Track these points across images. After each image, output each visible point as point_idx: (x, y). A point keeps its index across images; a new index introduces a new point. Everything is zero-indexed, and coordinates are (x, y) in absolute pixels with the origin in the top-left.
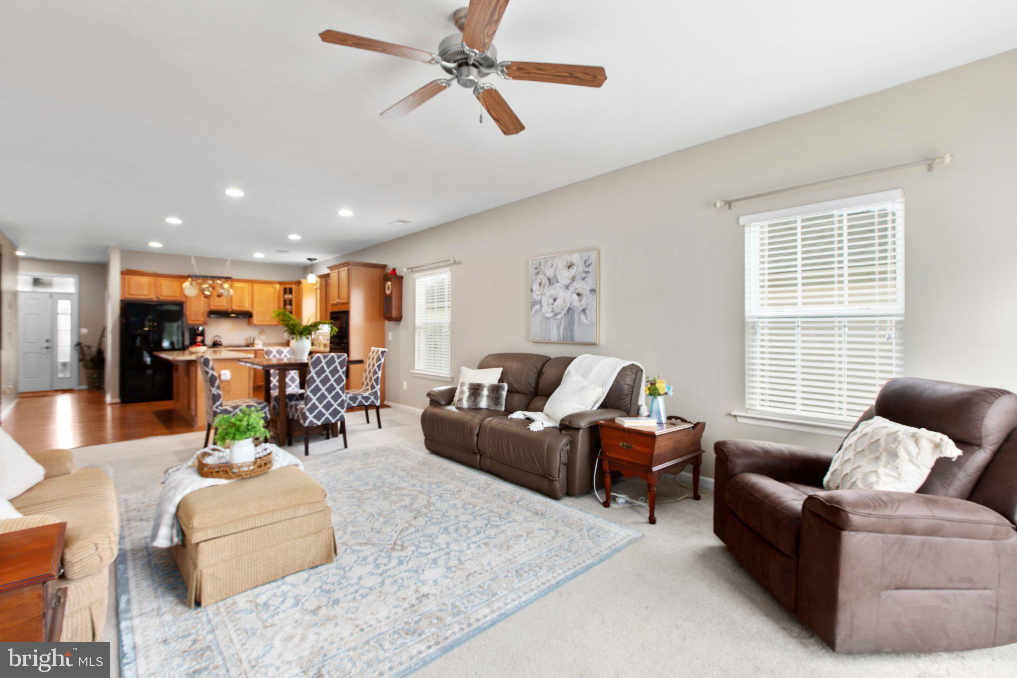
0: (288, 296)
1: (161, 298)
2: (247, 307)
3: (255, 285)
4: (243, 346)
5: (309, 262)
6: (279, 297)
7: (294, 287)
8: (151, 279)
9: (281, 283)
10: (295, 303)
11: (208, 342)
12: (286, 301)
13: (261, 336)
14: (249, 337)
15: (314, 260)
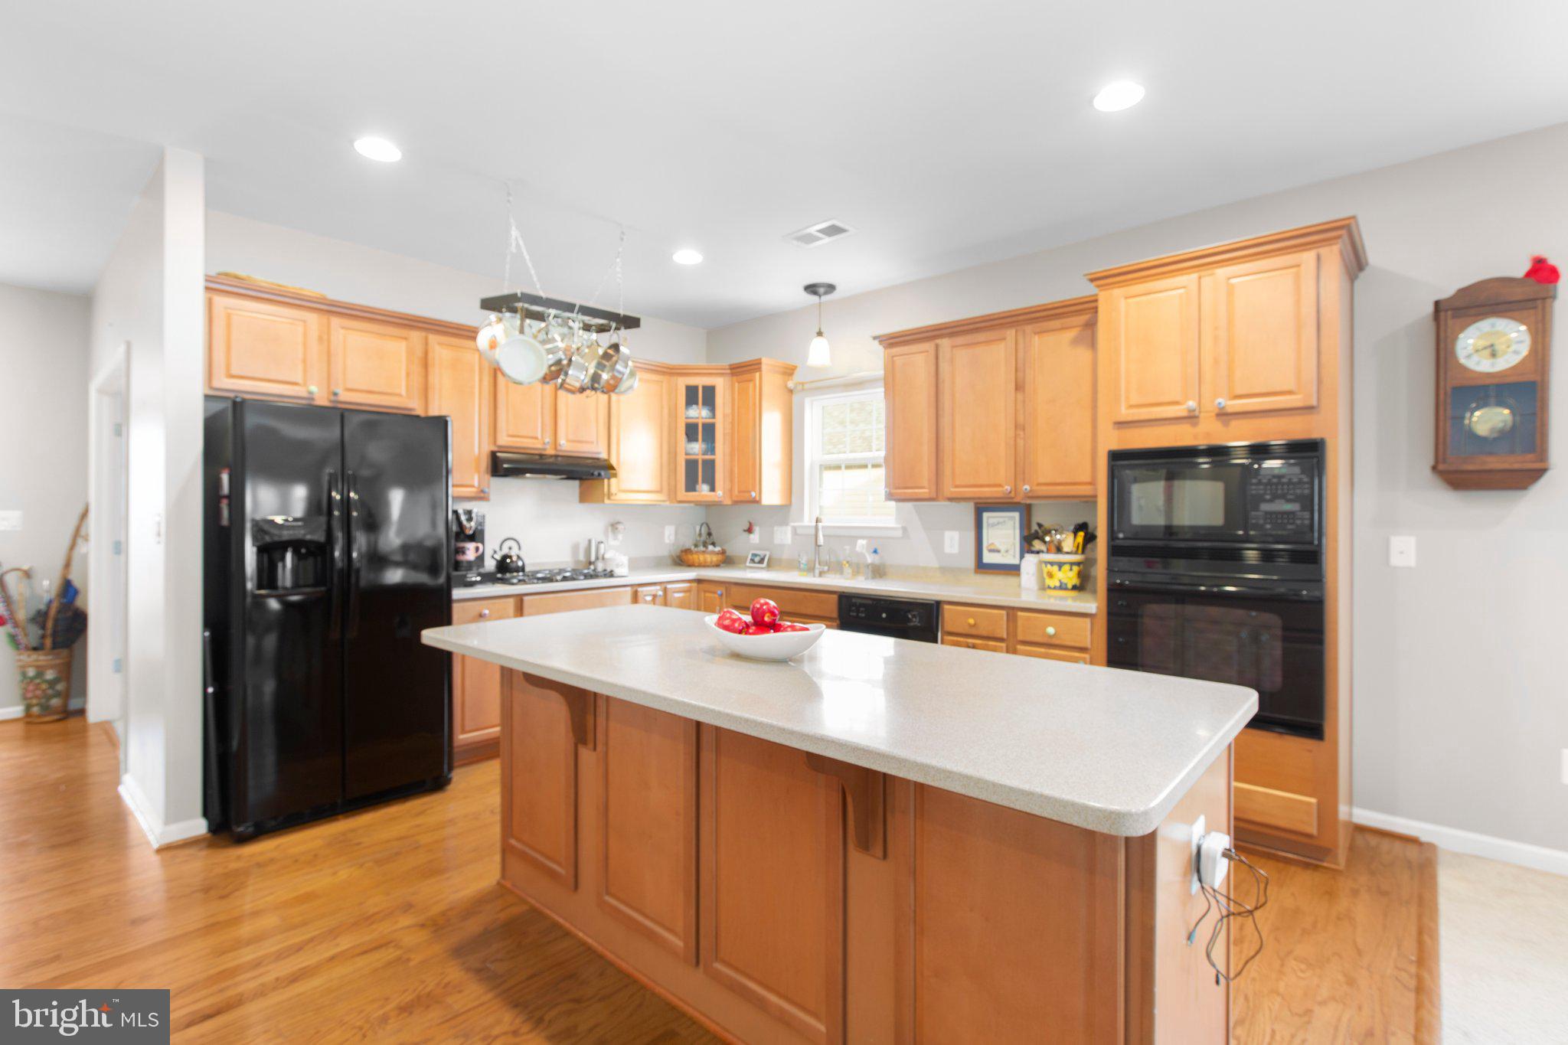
0: (699, 414)
1: (345, 396)
2: (593, 444)
5: (814, 299)
6: (671, 413)
7: (720, 384)
8: (313, 318)
9: (670, 372)
10: (724, 434)
11: (490, 565)
12: (691, 432)
13: (615, 539)
14: (587, 543)
15: (831, 288)
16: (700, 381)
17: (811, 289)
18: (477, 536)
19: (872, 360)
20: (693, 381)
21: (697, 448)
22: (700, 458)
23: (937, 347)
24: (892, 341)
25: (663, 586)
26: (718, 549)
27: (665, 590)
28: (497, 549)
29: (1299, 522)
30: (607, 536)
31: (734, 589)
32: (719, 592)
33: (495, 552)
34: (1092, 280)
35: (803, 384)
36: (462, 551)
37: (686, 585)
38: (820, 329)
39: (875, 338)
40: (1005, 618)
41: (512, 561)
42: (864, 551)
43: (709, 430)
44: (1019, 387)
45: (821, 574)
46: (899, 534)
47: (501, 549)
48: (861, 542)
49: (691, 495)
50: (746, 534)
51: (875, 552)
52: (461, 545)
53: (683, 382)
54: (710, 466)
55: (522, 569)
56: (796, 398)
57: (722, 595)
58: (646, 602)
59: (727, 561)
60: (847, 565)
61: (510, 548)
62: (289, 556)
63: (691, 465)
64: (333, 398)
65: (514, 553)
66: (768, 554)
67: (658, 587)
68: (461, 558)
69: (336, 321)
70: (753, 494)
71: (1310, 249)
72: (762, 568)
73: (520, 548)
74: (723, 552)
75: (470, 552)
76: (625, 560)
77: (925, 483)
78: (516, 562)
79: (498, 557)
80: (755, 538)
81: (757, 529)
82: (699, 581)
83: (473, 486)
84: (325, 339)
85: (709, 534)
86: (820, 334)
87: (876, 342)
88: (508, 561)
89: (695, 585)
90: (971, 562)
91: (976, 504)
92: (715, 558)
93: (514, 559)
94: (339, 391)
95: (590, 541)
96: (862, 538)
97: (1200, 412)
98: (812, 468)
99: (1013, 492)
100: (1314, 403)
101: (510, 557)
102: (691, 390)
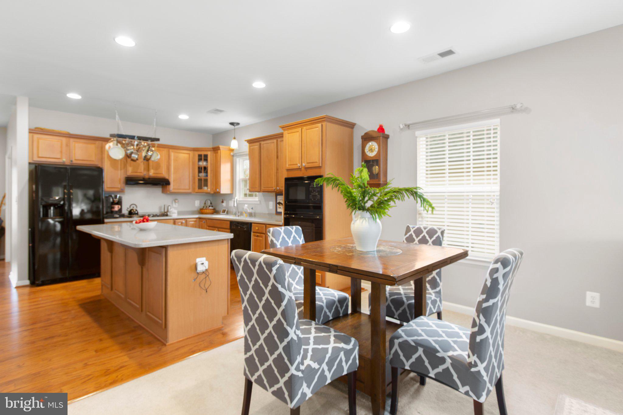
0: (203, 164)
1: (74, 162)
2: (163, 174)
3: (171, 150)
4: (158, 216)
5: (232, 127)
6: (194, 164)
7: (209, 154)
8: (64, 140)
9: (194, 150)
10: (211, 170)
11: (125, 211)
12: (200, 169)
13: (175, 205)
14: (164, 206)
15: (238, 124)
16: (203, 153)
17: (232, 124)
18: (119, 203)
19: (246, 147)
20: (200, 153)
21: (202, 175)
22: (203, 178)
23: (260, 144)
24: (251, 142)
25: (186, 220)
26: (213, 208)
27: (186, 221)
28: (129, 207)
29: (318, 198)
30: (172, 203)
31: (208, 221)
32: (204, 221)
33: (128, 208)
34: (282, 128)
35: (236, 154)
36: (114, 208)
37: (195, 219)
39: (246, 141)
40: (264, 227)
41: (134, 211)
42: (247, 208)
43: (205, 168)
44: (277, 157)
45: (238, 216)
46: (259, 203)
48: (246, 205)
49: (200, 191)
50: (222, 203)
51: (252, 209)
52: (113, 206)
53: (197, 154)
54: (206, 181)
55: (137, 214)
56: (235, 158)
57: (204, 222)
58: (179, 225)
59: (216, 212)
60: (244, 213)
61: (133, 207)
62: (52, 208)
63: (200, 180)
64: (71, 162)
65: (135, 208)
66: (227, 210)
67: (183, 220)
68: (113, 210)
69: (72, 140)
70: (218, 190)
71: (320, 123)
73: (137, 207)
74: (214, 209)
75: (116, 208)
76: (176, 211)
77: (257, 187)
78: (135, 212)
79: (129, 210)
80: (224, 204)
81: (225, 202)
82: (200, 218)
83: (118, 188)
84: (68, 145)
85: (211, 203)
86: (235, 138)
87: (246, 142)
88: (132, 211)
89: (198, 220)
90: (274, 212)
91: (276, 193)
92: (210, 211)
93: (135, 210)
94: (73, 160)
95: (165, 206)
96: (247, 204)
97: (302, 167)
98: (239, 182)
99: (276, 190)
100: (321, 165)
101: (133, 210)
102: (200, 156)
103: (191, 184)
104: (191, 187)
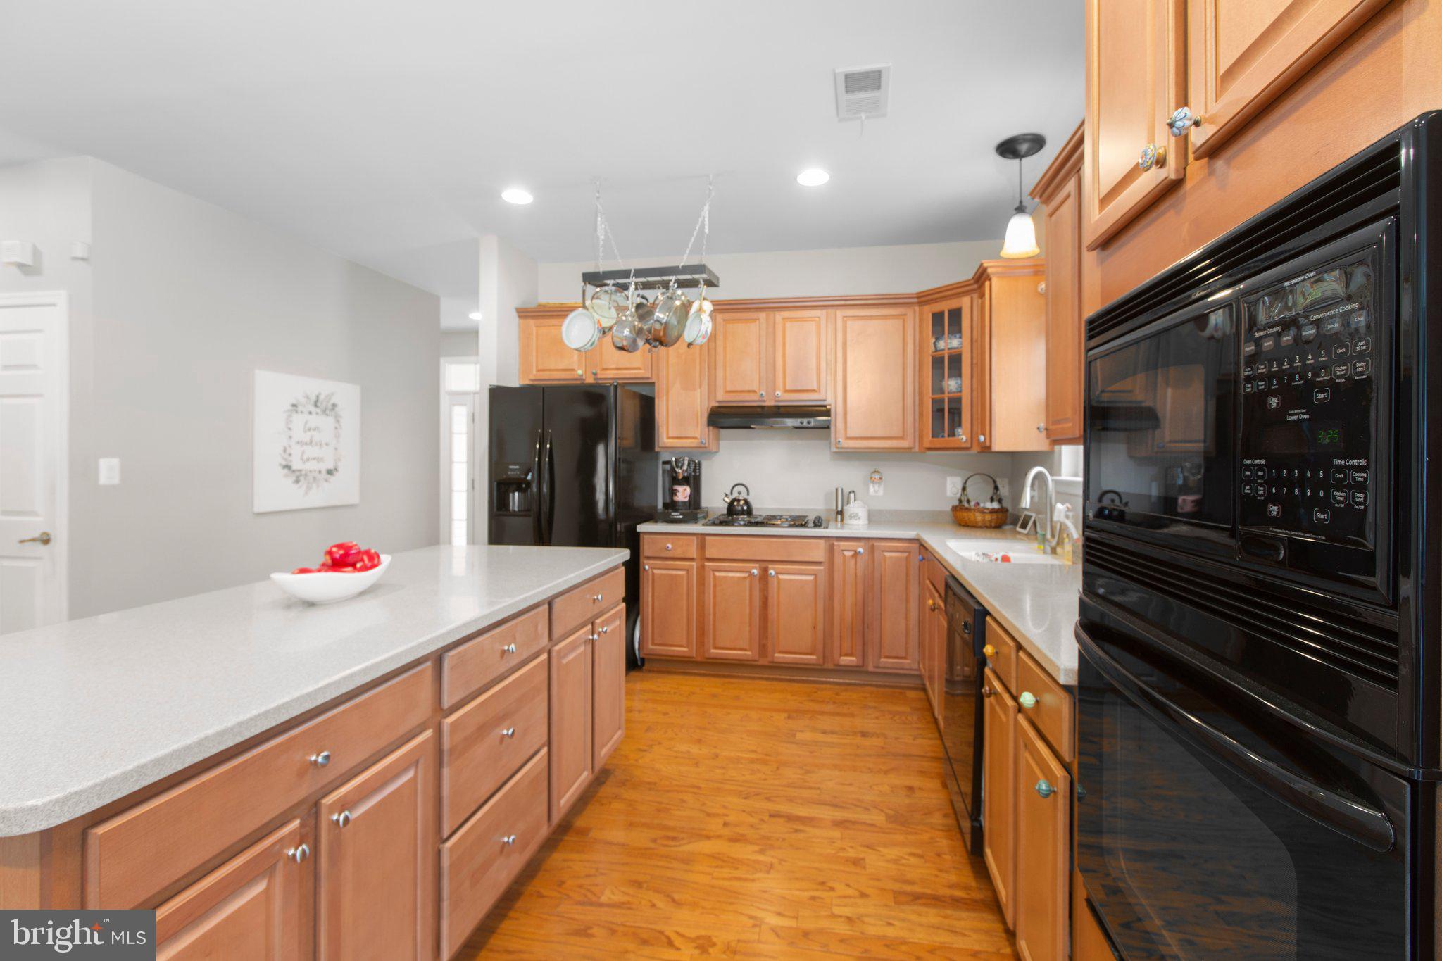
0: (947, 344)
6: (920, 349)
16: (945, 306)
17: (1005, 151)
20: (937, 307)
21: (947, 384)
22: (947, 396)
33: (722, 497)
38: (1021, 202)
41: (741, 505)
47: (731, 493)
49: (940, 442)
53: (929, 310)
54: (956, 405)
55: (749, 512)
63: (938, 405)
72: (1023, 534)
73: (748, 494)
76: (866, 513)
79: (727, 501)
83: (696, 438)
88: (736, 503)
102: (937, 318)
103: (910, 418)
104: (910, 431)
